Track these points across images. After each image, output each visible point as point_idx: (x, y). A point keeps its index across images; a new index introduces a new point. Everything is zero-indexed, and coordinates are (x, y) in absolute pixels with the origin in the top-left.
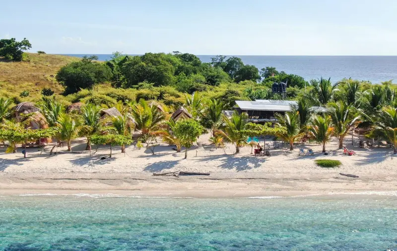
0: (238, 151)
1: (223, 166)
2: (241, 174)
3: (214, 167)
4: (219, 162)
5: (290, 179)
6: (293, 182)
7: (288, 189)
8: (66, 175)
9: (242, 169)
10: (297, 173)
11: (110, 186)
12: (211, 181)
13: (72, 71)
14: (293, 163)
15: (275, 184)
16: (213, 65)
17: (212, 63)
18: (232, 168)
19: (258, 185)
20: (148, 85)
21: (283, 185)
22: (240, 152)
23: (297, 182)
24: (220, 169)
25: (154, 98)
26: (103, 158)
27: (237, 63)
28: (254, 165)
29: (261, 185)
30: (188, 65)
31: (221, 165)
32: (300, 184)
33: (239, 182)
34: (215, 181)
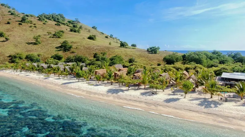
0: (211, 97)
1: (199, 104)
2: (206, 110)
3: (194, 104)
4: (198, 102)
5: (230, 117)
6: (231, 119)
7: (226, 123)
8: (135, 99)
9: (208, 107)
10: (237, 114)
11: (147, 106)
12: (189, 111)
13: (168, 57)
14: (237, 108)
15: (221, 118)
16: (227, 56)
17: (227, 55)
18: (202, 106)
19: (211, 118)
20: (193, 63)
21: (225, 120)
22: (213, 98)
23: (234, 120)
24: (197, 106)
25: (192, 69)
26: (153, 93)
27: (238, 54)
28: (214, 106)
29: (213, 118)
30: (215, 56)
31: (198, 104)
32: (234, 121)
33: (202, 114)
34: (191, 112)
